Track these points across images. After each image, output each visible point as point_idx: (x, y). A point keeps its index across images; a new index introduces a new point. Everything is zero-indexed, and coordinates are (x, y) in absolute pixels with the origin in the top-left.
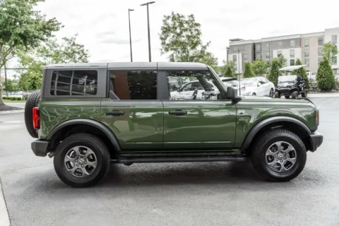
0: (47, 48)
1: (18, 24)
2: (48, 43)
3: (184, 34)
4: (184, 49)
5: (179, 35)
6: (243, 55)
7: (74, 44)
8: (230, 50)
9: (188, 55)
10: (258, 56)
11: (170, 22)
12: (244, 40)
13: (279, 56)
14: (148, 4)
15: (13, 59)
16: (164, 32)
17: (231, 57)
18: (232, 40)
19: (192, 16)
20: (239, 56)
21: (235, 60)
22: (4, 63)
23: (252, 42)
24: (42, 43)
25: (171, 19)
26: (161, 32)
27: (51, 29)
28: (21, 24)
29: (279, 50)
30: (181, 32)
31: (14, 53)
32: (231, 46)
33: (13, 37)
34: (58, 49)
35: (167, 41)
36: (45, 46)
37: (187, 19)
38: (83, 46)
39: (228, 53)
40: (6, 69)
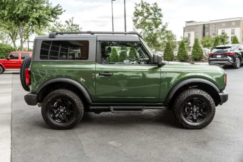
0: (55, 27)
1: (35, 10)
2: (55, 23)
3: (150, 17)
4: (150, 28)
5: (146, 18)
6: (195, 33)
7: (72, 25)
8: (186, 29)
9: (152, 33)
10: (207, 34)
11: (140, 8)
13: (223, 33)
15: (33, 35)
16: (136, 16)
17: (186, 34)
18: (188, 22)
19: (155, 4)
20: (192, 34)
21: (189, 35)
22: (27, 38)
23: (203, 24)
24: (52, 24)
25: (140, 6)
26: (133, 16)
27: (56, 14)
28: (36, 10)
29: (223, 29)
30: (148, 16)
31: (33, 31)
32: (186, 26)
33: (31, 20)
34: (62, 28)
35: (138, 22)
36: (54, 26)
37: (152, 6)
38: (78, 26)
39: (184, 31)
40: (28, 42)
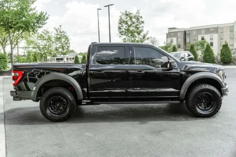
3: (133, 25)
4: (133, 35)
5: (130, 26)
6: (177, 39)
8: (169, 35)
10: (188, 39)
12: (178, 29)
13: (202, 39)
14: (109, 6)
15: (23, 41)
17: (169, 40)
18: (170, 29)
20: (175, 39)
21: (172, 42)
22: (17, 44)
23: (184, 30)
26: (118, 23)
29: (203, 35)
31: (23, 37)
32: (169, 33)
38: (66, 32)
39: (167, 37)
40: (18, 48)
